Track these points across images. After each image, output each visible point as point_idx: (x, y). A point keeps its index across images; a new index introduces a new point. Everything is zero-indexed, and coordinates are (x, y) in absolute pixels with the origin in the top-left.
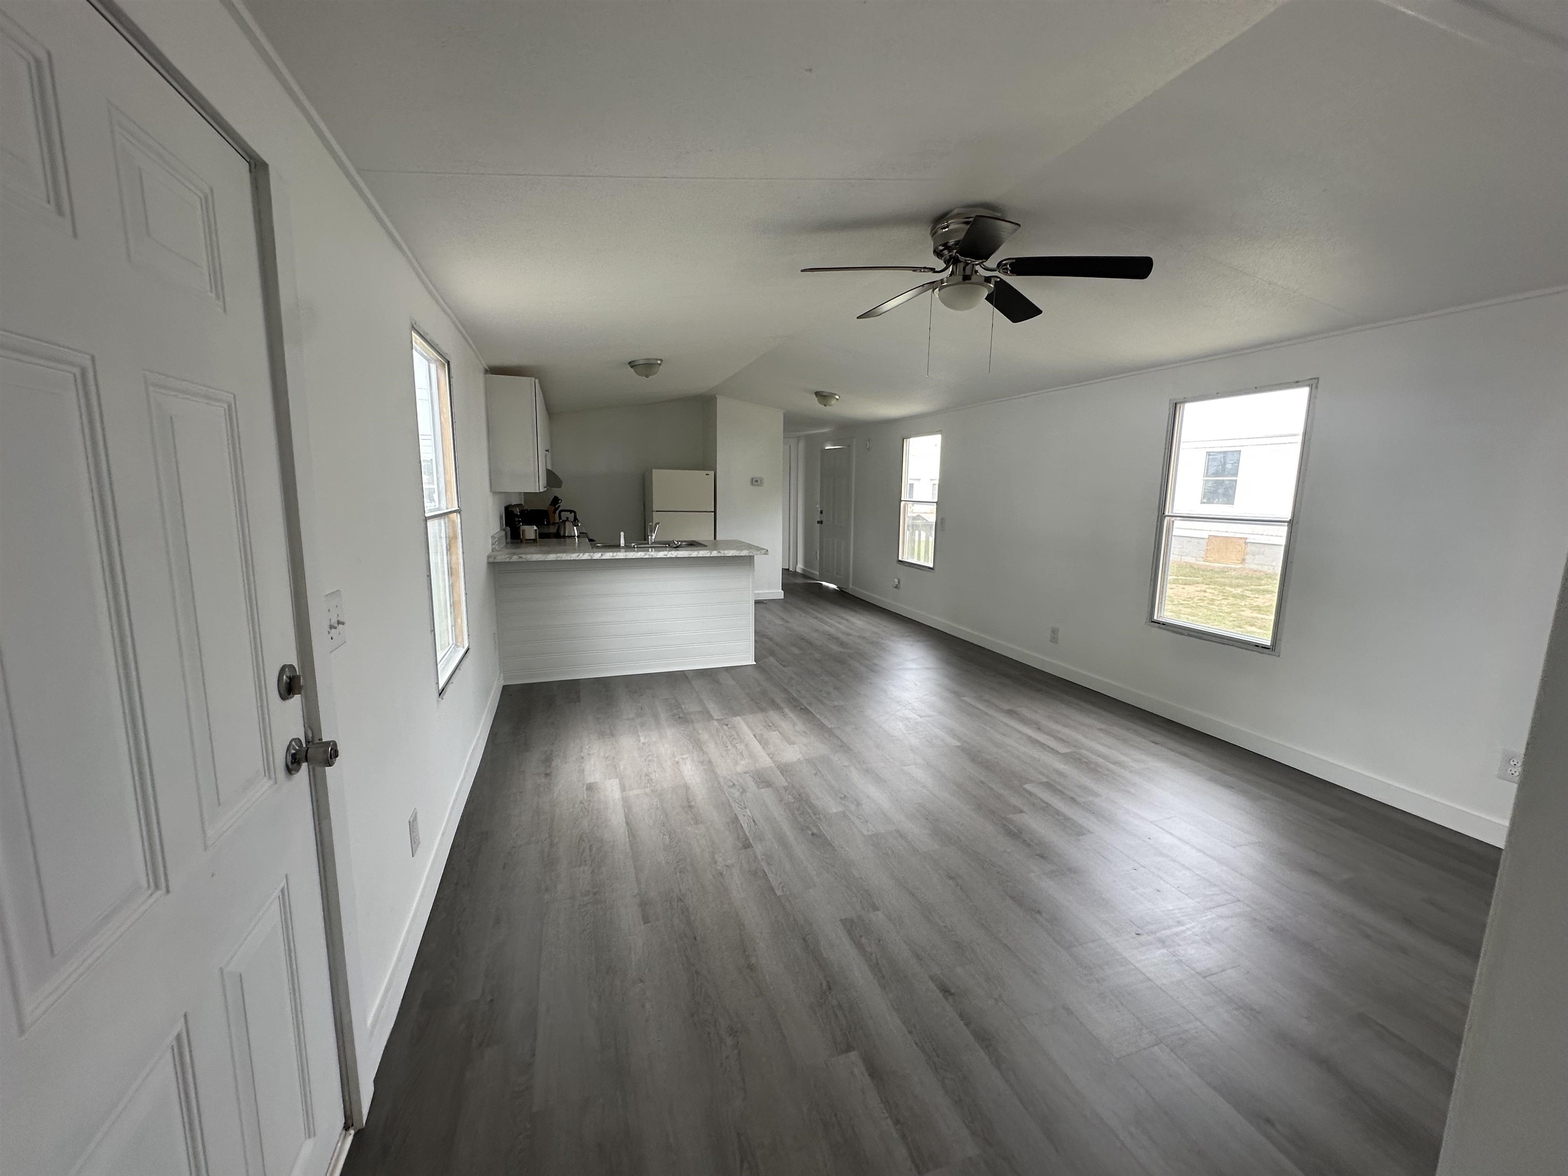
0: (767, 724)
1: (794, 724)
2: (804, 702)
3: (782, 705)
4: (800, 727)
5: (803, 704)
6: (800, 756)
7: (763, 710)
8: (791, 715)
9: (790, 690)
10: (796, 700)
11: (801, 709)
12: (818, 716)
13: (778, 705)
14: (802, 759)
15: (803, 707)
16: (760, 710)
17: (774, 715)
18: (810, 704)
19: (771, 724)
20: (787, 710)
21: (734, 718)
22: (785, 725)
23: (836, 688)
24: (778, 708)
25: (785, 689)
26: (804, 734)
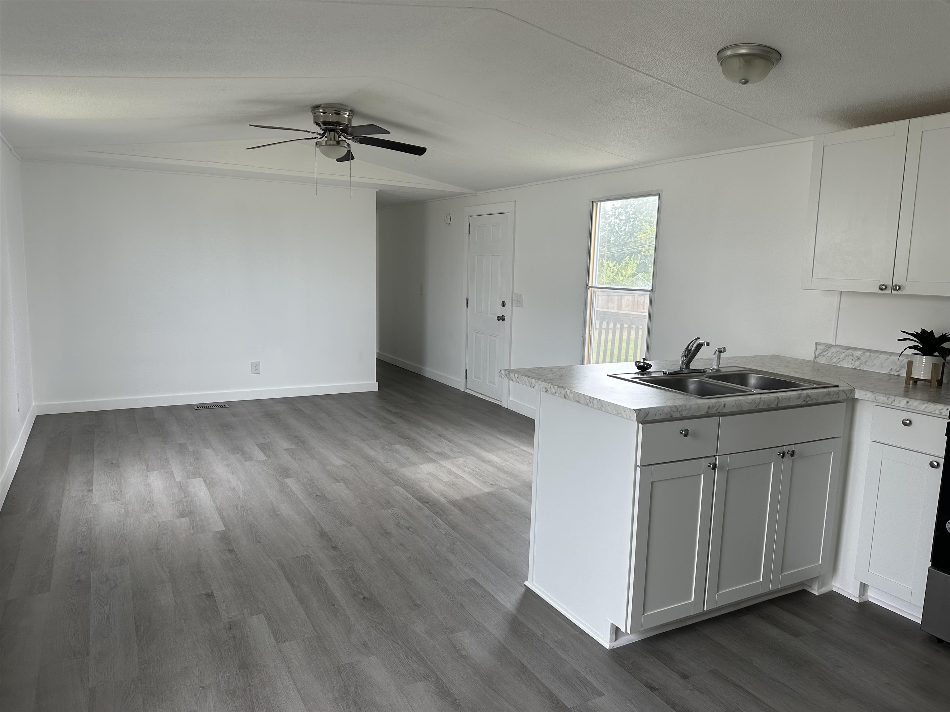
0: (456, 487)
1: (431, 487)
2: (427, 512)
3: (448, 505)
4: (426, 485)
5: (428, 508)
6: (421, 466)
7: (467, 499)
8: (436, 495)
9: (447, 527)
10: (436, 513)
11: (428, 503)
12: (410, 496)
13: (454, 505)
14: (420, 465)
15: (426, 504)
16: (469, 499)
17: (456, 496)
18: (419, 508)
19: (453, 486)
20: (442, 500)
21: (490, 491)
22: (439, 486)
23: (387, 534)
24: (454, 503)
25: (453, 529)
26: (420, 480)
